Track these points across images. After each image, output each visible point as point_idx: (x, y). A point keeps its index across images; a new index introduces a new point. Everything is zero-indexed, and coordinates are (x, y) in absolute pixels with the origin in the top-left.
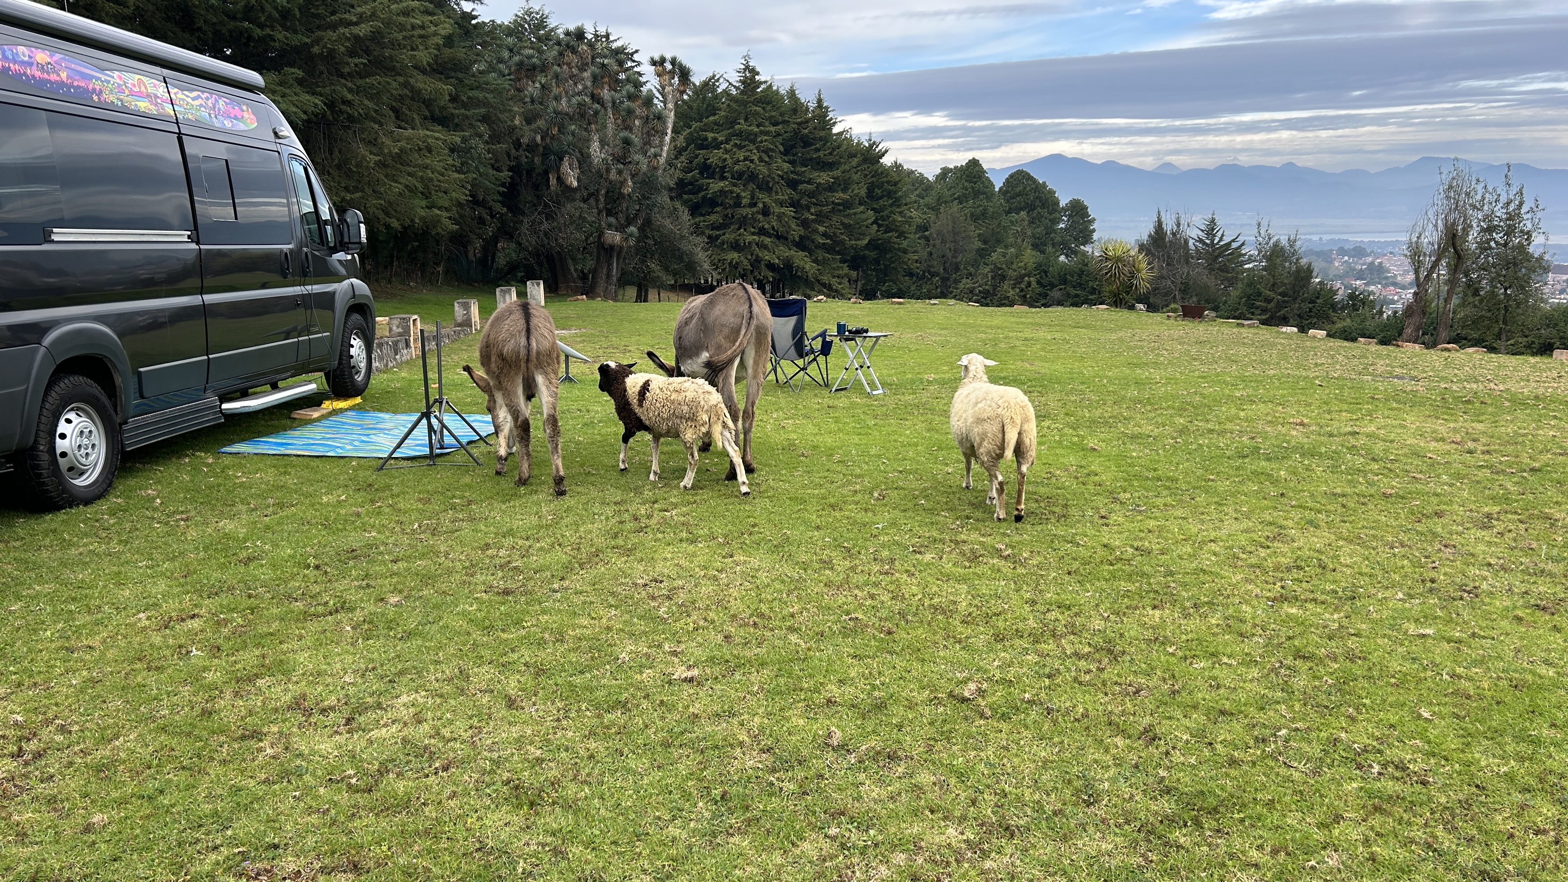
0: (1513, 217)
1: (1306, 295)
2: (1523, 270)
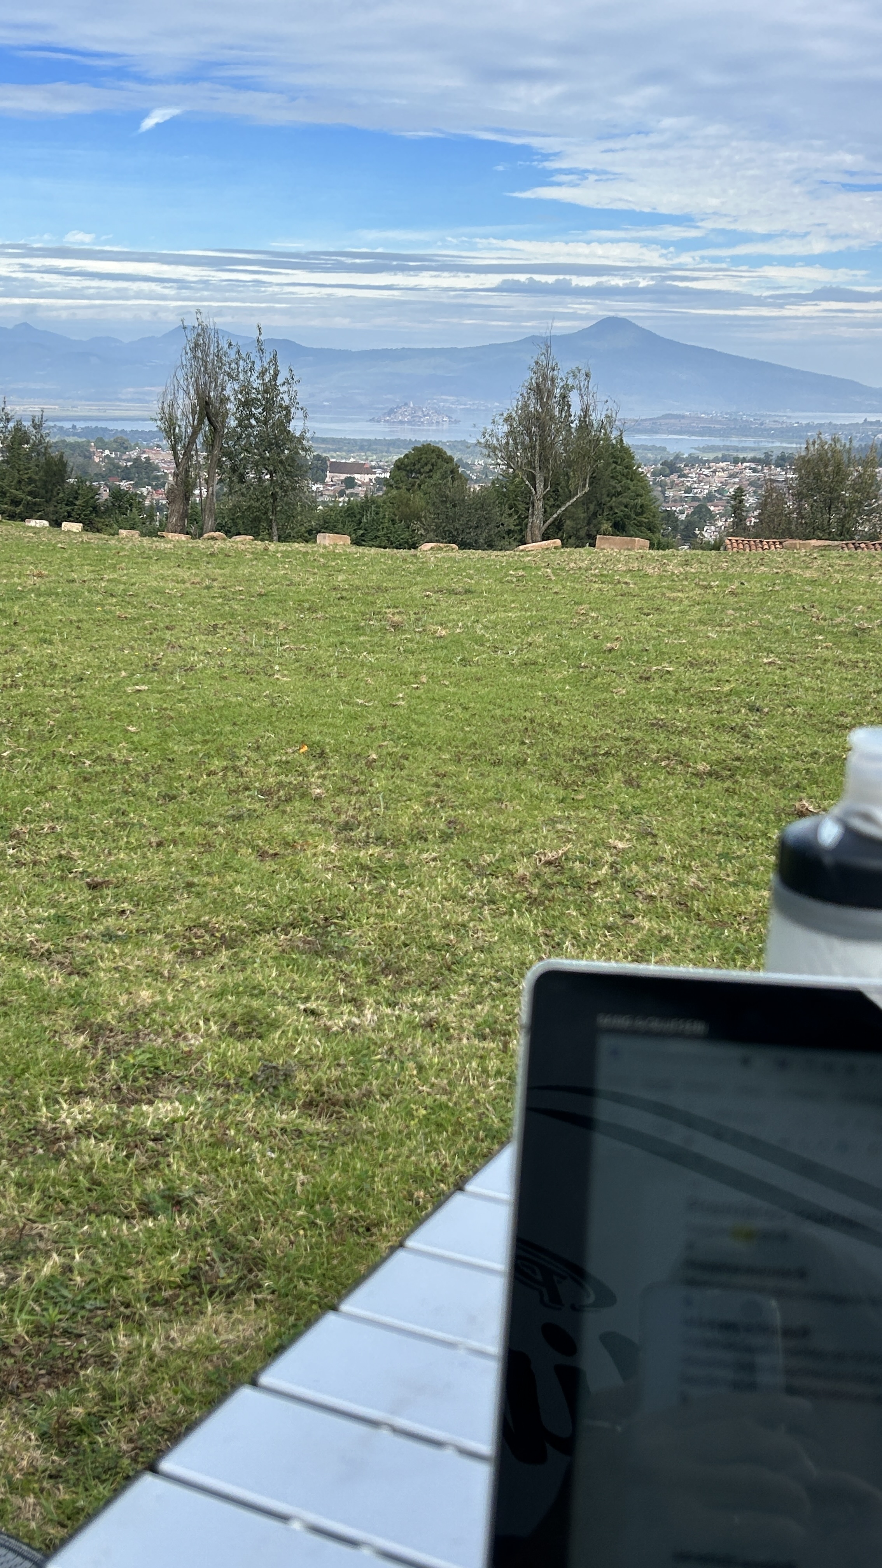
0: (270, 389)
1: (61, 495)
2: (286, 452)
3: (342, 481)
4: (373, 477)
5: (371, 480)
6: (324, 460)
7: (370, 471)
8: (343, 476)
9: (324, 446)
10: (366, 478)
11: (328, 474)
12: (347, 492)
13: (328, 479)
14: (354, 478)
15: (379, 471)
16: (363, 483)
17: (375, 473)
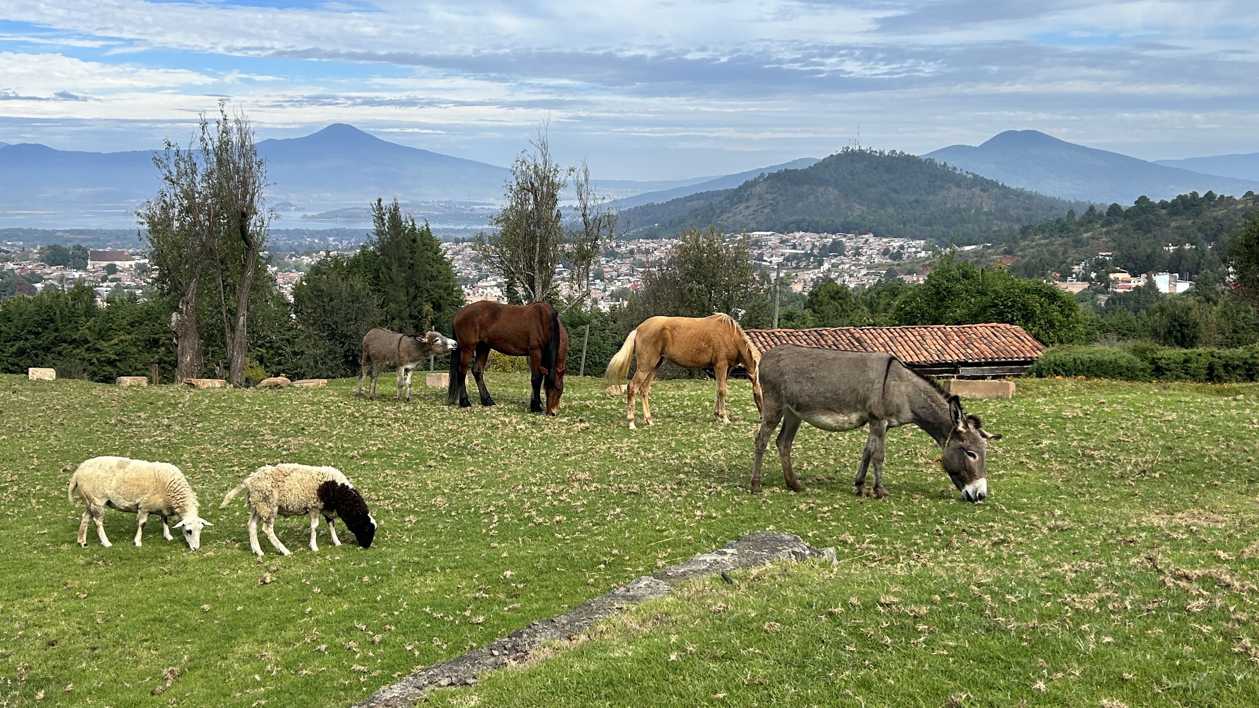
3: (104, 268)
4: (133, 263)
5: (131, 266)
6: (85, 250)
7: (129, 258)
8: (104, 264)
9: (81, 237)
10: (127, 264)
11: (89, 262)
12: (110, 277)
13: (89, 267)
14: (115, 265)
15: (137, 257)
16: (124, 269)
17: (134, 260)
